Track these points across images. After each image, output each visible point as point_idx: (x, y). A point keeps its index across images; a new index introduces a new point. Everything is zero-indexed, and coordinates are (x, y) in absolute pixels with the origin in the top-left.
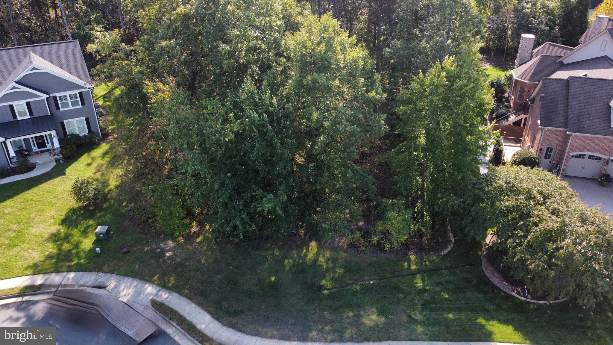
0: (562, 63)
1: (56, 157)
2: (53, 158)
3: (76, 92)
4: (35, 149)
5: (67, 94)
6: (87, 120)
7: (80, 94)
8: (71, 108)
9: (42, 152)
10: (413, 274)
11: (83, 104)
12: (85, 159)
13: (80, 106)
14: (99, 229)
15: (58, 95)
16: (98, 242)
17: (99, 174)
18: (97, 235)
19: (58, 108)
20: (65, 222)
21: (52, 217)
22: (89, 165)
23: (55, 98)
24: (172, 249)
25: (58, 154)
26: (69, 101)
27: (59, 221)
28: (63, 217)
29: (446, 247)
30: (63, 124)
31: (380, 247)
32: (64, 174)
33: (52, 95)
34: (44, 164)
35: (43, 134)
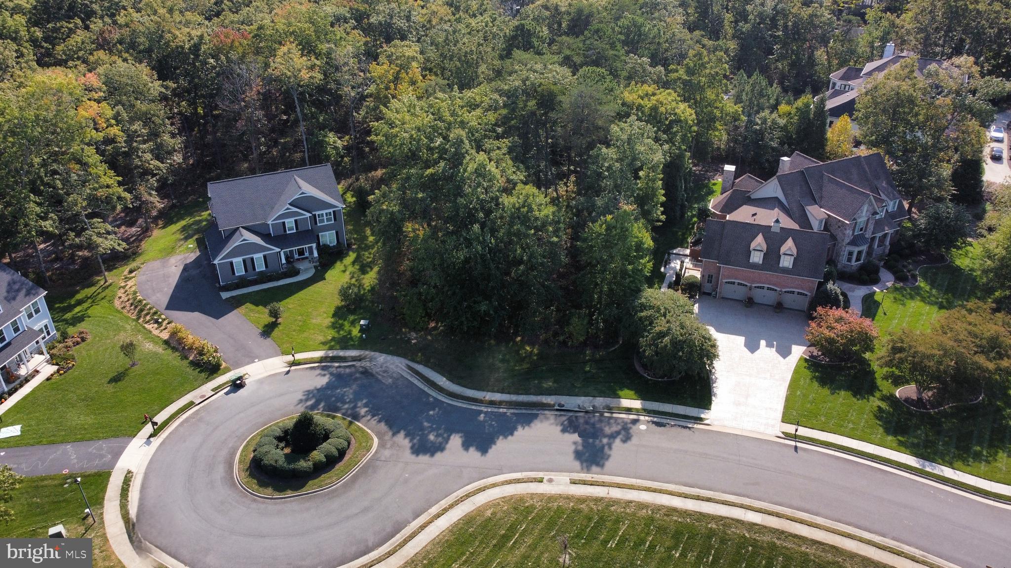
0: (749, 197)
1: (315, 264)
2: (312, 265)
3: (331, 210)
4: (296, 256)
5: (324, 212)
6: (337, 233)
7: (334, 212)
8: (326, 223)
9: (303, 259)
10: (585, 363)
11: (335, 220)
12: (339, 266)
13: (333, 222)
14: (362, 322)
15: (317, 213)
16: (362, 330)
17: (354, 280)
18: (361, 326)
19: (316, 223)
20: (334, 316)
21: (325, 312)
22: (344, 271)
23: (315, 215)
24: (416, 338)
25: (316, 262)
26: (325, 218)
27: (331, 315)
28: (332, 312)
29: (613, 347)
30: (318, 236)
31: (564, 343)
32: (325, 279)
33: (314, 213)
34: (306, 270)
35: (304, 246)
